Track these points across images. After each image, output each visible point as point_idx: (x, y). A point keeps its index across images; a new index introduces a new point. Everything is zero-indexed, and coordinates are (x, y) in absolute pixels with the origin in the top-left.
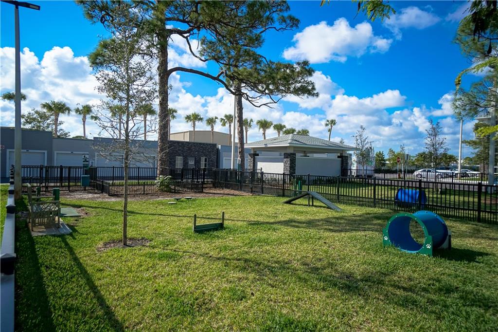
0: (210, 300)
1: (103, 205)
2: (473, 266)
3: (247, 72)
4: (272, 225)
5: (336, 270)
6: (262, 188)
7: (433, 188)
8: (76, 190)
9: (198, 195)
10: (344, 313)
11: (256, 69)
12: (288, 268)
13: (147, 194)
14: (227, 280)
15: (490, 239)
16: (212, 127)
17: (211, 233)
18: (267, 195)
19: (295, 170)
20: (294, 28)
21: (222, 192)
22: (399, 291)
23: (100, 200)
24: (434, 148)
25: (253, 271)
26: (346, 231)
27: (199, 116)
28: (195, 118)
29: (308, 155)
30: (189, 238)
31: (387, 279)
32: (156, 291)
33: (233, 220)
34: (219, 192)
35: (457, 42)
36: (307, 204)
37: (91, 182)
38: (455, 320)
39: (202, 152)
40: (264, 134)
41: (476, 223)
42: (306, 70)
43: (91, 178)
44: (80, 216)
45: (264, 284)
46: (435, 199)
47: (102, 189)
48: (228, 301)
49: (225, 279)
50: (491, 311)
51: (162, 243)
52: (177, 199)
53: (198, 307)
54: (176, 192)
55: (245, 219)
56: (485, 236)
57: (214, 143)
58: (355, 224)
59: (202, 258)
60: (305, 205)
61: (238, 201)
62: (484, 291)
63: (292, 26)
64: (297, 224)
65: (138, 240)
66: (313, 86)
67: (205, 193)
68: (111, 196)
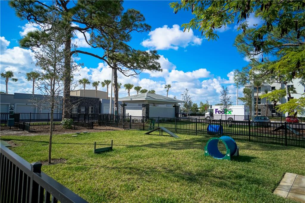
0: (114, 192)
1: (26, 139)
2: (250, 164)
3: (121, 55)
4: (141, 147)
5: (182, 171)
6: (130, 126)
7: (225, 124)
8: (4, 129)
9: (90, 130)
10: (191, 193)
11: (127, 54)
12: (156, 171)
13: (56, 130)
14: (122, 180)
15: (256, 150)
16: (96, 88)
17: (105, 153)
18: (134, 130)
19: (149, 114)
20: (148, 31)
21: (105, 128)
22: (217, 179)
23: (23, 135)
24: (225, 102)
25: (136, 174)
26: (184, 149)
27: (88, 80)
28: (85, 82)
29: (156, 105)
30: (92, 157)
31: (210, 174)
32: (79, 189)
33: (117, 145)
34: (103, 128)
35: (235, 45)
36: (159, 134)
37: (15, 123)
38: (246, 191)
39: (90, 103)
40: (129, 92)
41: (248, 142)
42: (155, 56)
43: (15, 120)
44: (11, 146)
45: (144, 181)
46: (226, 130)
47: (24, 128)
48: (125, 192)
49: (120, 180)
50: (261, 186)
51: (75, 161)
52: (78, 133)
53: (108, 197)
54: (75, 129)
55: (124, 144)
56: (254, 149)
57: (98, 97)
58: (188, 145)
59: (103, 168)
60: (157, 135)
61: (117, 134)
62: (257, 176)
63: (147, 30)
64: (155, 146)
65: (58, 160)
66: (159, 65)
67: (94, 129)
68: (30, 132)
